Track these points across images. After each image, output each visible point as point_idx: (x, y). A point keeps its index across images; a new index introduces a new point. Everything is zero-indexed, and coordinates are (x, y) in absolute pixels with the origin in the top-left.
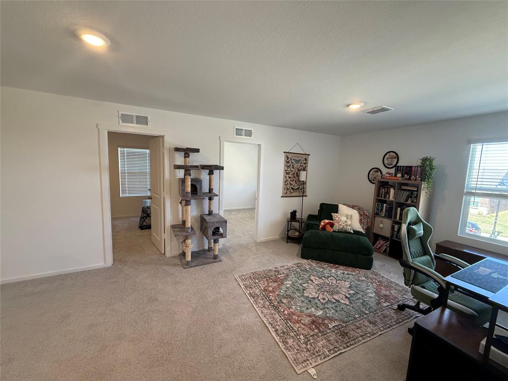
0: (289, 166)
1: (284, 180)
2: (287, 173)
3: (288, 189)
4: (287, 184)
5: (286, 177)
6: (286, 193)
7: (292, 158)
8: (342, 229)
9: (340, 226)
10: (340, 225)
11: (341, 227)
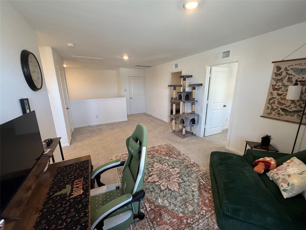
0: (281, 80)
1: (268, 97)
2: (274, 89)
3: (273, 109)
4: (274, 103)
5: (271, 93)
6: (269, 114)
7: (288, 68)
8: (275, 180)
9: (275, 175)
10: (277, 174)
11: (276, 177)
